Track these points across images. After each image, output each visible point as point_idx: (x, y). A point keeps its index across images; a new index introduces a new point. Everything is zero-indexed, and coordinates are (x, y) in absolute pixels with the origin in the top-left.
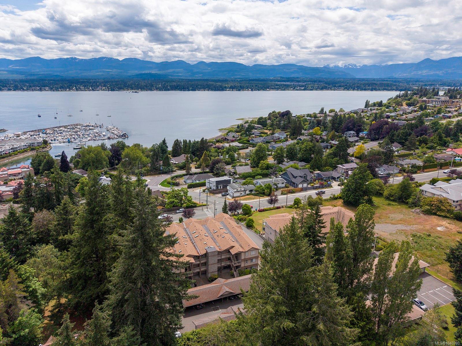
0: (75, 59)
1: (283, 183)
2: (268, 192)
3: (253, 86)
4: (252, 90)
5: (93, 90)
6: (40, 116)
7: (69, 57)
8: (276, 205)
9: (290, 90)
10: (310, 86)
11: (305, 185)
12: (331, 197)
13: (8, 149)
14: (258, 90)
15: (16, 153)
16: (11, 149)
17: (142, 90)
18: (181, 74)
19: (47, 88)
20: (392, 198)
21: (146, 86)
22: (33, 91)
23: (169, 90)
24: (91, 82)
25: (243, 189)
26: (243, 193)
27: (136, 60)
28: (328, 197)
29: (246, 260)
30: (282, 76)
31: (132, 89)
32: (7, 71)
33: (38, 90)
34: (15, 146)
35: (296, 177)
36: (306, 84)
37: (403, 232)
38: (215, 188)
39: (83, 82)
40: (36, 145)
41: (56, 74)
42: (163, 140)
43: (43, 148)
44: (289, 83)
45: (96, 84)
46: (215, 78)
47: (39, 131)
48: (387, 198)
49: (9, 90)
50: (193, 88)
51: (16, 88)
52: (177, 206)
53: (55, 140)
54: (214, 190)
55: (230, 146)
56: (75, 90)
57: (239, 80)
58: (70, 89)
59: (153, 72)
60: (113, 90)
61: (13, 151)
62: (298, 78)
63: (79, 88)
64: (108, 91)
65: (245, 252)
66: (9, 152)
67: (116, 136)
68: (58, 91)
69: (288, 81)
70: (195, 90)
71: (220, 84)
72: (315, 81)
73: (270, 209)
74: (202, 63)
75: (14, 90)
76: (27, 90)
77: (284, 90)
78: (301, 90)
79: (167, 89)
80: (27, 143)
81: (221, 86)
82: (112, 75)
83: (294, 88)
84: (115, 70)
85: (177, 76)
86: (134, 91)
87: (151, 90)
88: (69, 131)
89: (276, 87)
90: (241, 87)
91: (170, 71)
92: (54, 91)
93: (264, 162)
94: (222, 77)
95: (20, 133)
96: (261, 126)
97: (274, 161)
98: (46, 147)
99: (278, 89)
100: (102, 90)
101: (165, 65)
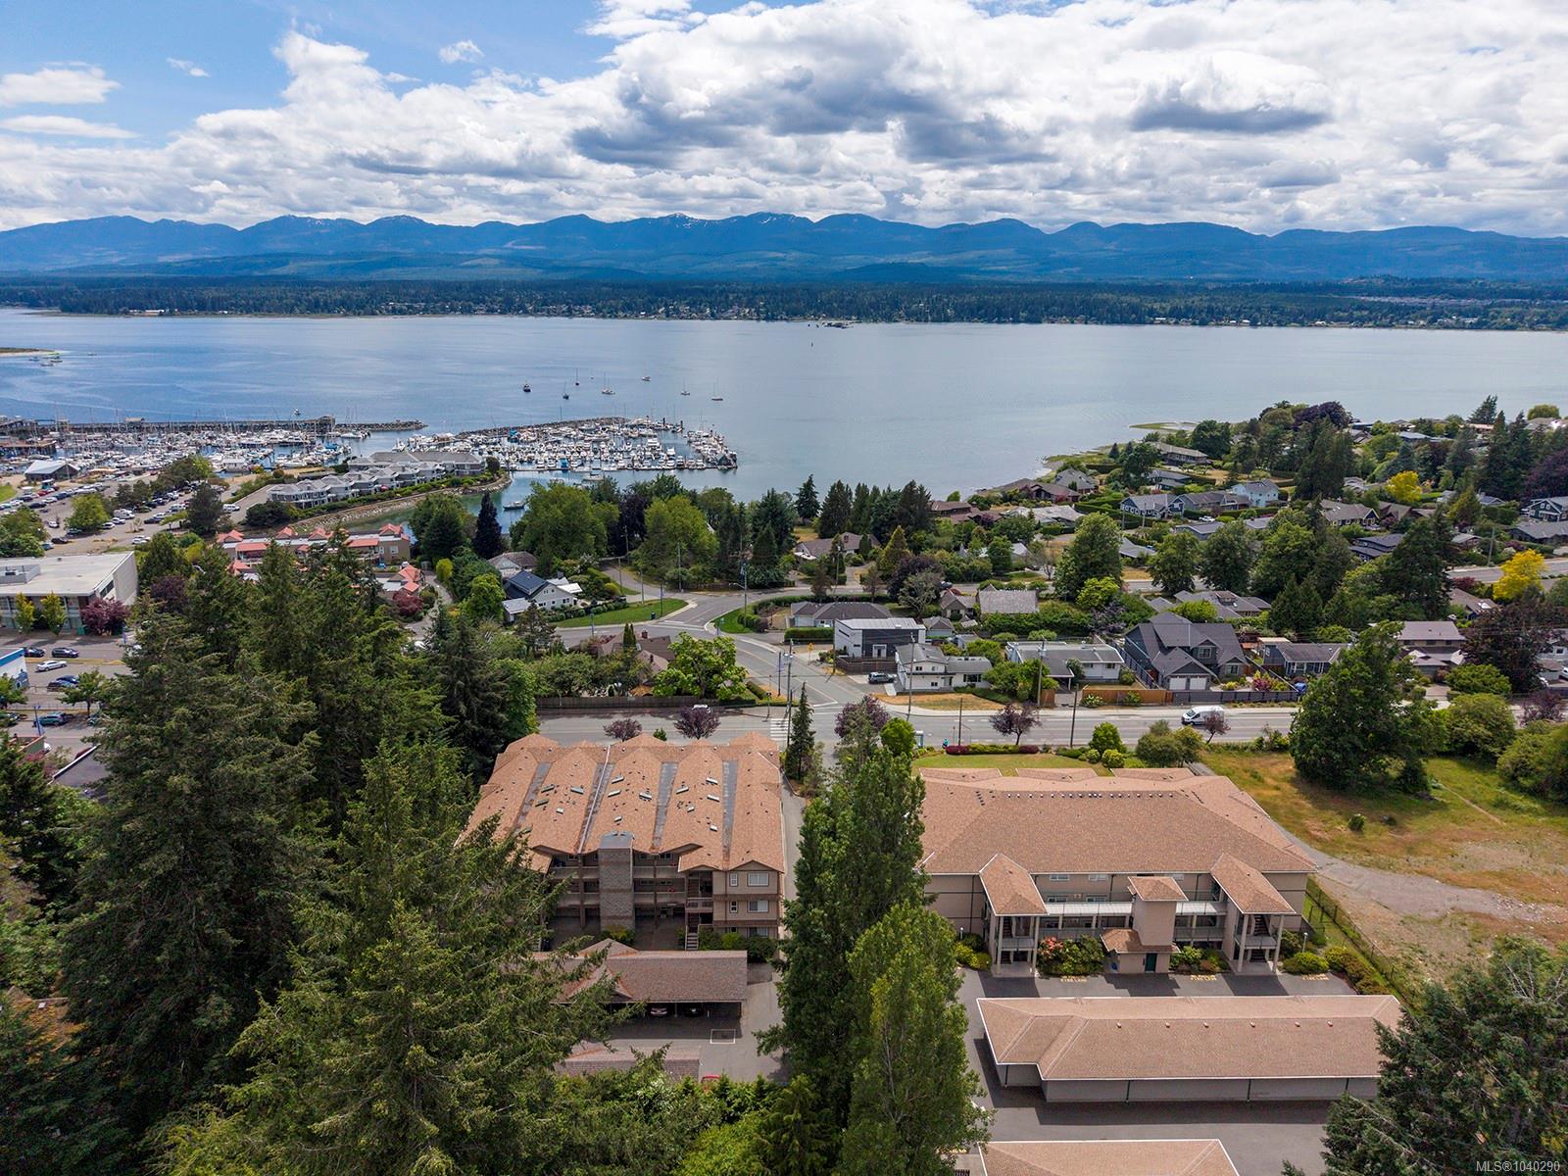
0: (684, 219)
1: (1109, 666)
2: (1025, 688)
3: (1258, 309)
4: (1254, 324)
5: (713, 316)
6: (528, 391)
7: (666, 214)
8: (1027, 740)
9: (1412, 327)
10: (1506, 311)
11: (1198, 684)
12: (1261, 741)
13: (390, 476)
14: (1280, 324)
15: (408, 489)
16: (397, 479)
17: (859, 320)
18: (1007, 266)
19: (588, 309)
20: (1526, 783)
21: (875, 306)
22: (549, 315)
23: (947, 320)
24: (713, 292)
25: (941, 669)
26: (941, 683)
27: (864, 221)
28: (1251, 739)
29: (733, 901)
30: (1394, 273)
31: (831, 314)
32: (499, 257)
33: (563, 314)
34: (410, 471)
35: (1171, 648)
36: (1491, 306)
37: (1471, 922)
38: (858, 652)
39: (690, 292)
40: (467, 471)
41: (625, 266)
42: (806, 481)
43: (484, 482)
44: (1415, 300)
45: (727, 297)
46: (1125, 279)
47: (503, 432)
48: (1512, 780)
49: (491, 311)
50: (1031, 312)
51: (509, 307)
52: (690, 694)
53: (530, 462)
54: (853, 659)
55: (1031, 516)
56: (664, 316)
57: (1211, 286)
58: (650, 313)
59: (914, 259)
60: (769, 318)
61: (403, 486)
62: (1460, 281)
63: (677, 311)
64: (758, 320)
65: (726, 872)
66: (389, 486)
67: (700, 462)
68: (616, 317)
69: (1413, 293)
70: (1040, 322)
71: (1135, 300)
72: (1533, 295)
73: (994, 751)
74: (1085, 228)
75: (501, 313)
76: (536, 312)
77: (1390, 326)
78: (1463, 327)
79: (941, 318)
80: (444, 465)
81: (1134, 309)
82: (784, 269)
83: (1435, 319)
84: (795, 254)
85: (990, 272)
86: (834, 322)
87: (889, 318)
88: (582, 439)
89: (1356, 314)
90: (1210, 310)
91: (971, 255)
92: (604, 317)
93: (1100, 584)
94: (1151, 277)
95: (449, 435)
96: (1201, 454)
97: (1154, 584)
98: (492, 480)
99: (1361, 322)
100: (739, 318)
101: (956, 235)
